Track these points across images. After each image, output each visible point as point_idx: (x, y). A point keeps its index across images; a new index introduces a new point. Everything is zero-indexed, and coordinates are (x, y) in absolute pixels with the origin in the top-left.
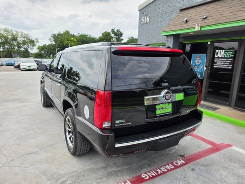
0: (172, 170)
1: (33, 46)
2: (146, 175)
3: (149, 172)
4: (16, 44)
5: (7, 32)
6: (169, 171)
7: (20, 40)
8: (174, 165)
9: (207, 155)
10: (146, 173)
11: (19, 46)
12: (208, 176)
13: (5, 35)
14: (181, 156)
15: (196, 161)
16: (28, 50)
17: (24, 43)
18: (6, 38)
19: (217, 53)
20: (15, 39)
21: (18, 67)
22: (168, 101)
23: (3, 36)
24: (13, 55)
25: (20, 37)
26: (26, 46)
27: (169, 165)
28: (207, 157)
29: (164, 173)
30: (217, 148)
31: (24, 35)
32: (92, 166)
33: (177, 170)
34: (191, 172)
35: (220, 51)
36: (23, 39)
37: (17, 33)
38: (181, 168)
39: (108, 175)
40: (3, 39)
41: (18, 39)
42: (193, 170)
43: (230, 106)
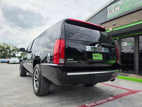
0: (106, 102)
1: (18, 52)
2: (89, 105)
3: (91, 103)
4: (8, 51)
5: (4, 45)
6: (104, 102)
7: (11, 49)
8: (107, 100)
9: (127, 95)
10: (88, 104)
11: (10, 52)
12: (132, 105)
14: (110, 96)
15: (121, 98)
16: (15, 55)
17: (14, 50)
18: (3, 48)
19: (123, 44)
20: (8, 48)
21: (8, 62)
23: (2, 47)
24: (6, 57)
25: (11, 47)
26: (14, 52)
27: (103, 100)
28: (128, 96)
29: (101, 103)
30: (133, 92)
31: (14, 46)
32: (51, 101)
33: (109, 102)
34: (119, 103)
35: (124, 43)
36: (13, 48)
37: (10, 45)
38: (112, 101)
39: (62, 105)
40: (2, 48)
41: (10, 48)
42: (120, 102)
43: (135, 73)
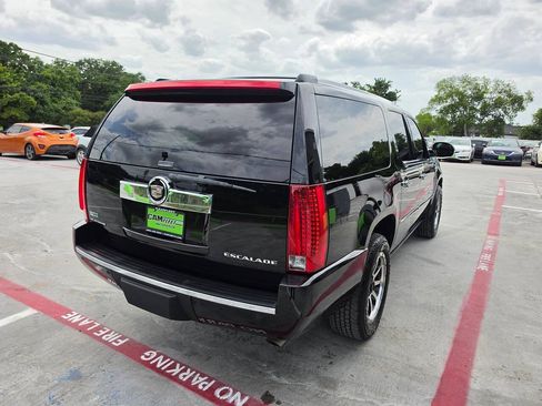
1: (516, 110)
4: (478, 108)
5: (465, 84)
7: (489, 97)
11: (485, 110)
13: (461, 89)
17: (499, 103)
18: (461, 95)
20: (479, 97)
22: (158, 203)
23: (457, 93)
25: (490, 91)
26: (499, 111)
31: (501, 87)
36: (497, 96)
37: (487, 83)
40: (457, 99)
41: (486, 96)
